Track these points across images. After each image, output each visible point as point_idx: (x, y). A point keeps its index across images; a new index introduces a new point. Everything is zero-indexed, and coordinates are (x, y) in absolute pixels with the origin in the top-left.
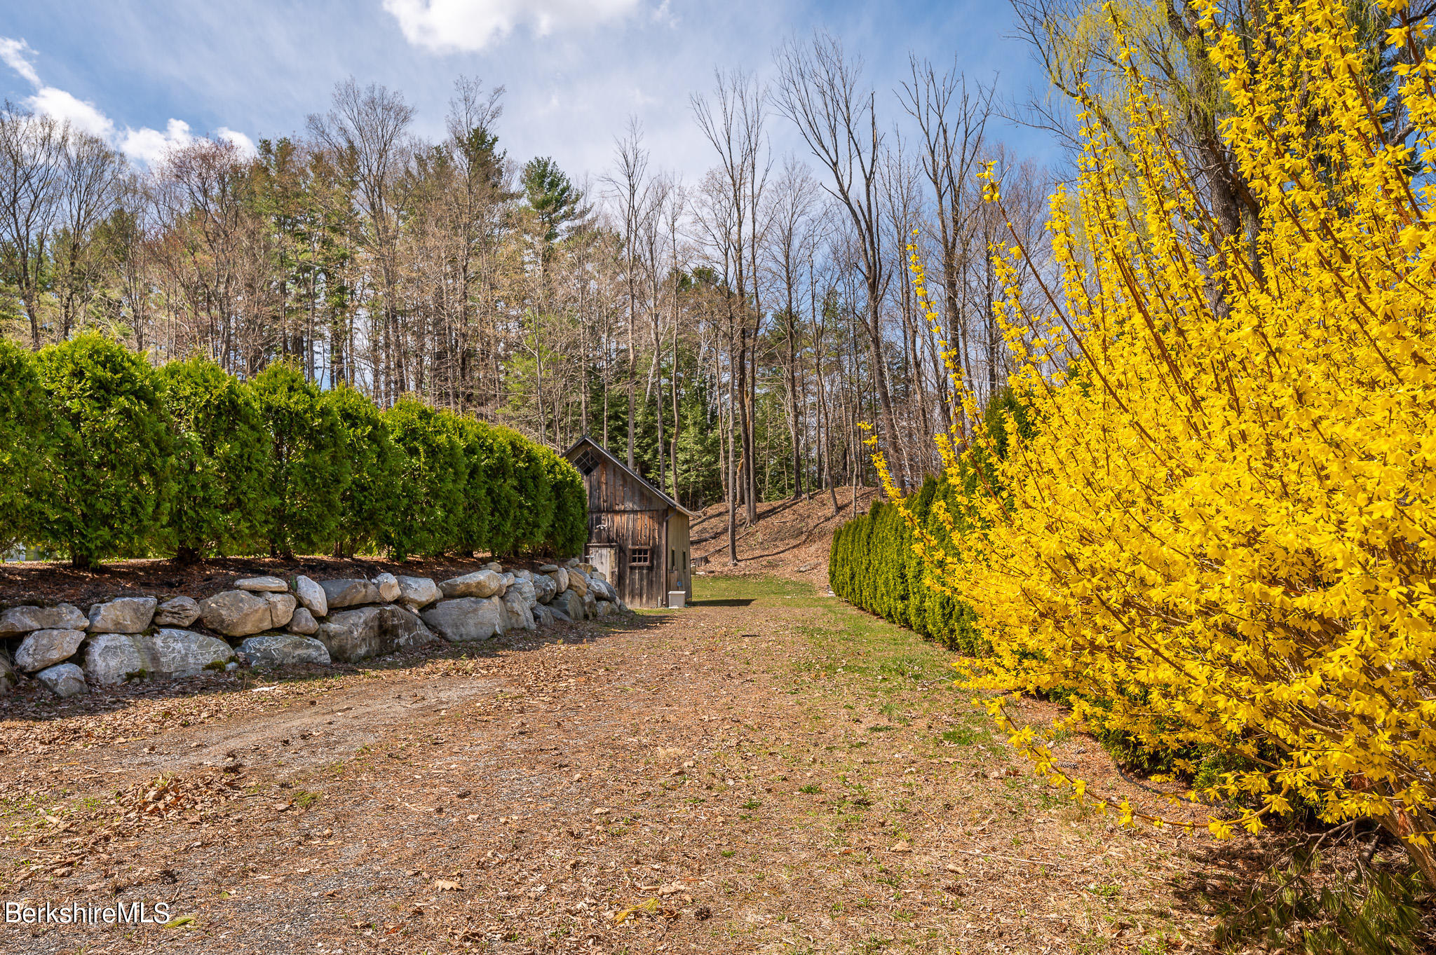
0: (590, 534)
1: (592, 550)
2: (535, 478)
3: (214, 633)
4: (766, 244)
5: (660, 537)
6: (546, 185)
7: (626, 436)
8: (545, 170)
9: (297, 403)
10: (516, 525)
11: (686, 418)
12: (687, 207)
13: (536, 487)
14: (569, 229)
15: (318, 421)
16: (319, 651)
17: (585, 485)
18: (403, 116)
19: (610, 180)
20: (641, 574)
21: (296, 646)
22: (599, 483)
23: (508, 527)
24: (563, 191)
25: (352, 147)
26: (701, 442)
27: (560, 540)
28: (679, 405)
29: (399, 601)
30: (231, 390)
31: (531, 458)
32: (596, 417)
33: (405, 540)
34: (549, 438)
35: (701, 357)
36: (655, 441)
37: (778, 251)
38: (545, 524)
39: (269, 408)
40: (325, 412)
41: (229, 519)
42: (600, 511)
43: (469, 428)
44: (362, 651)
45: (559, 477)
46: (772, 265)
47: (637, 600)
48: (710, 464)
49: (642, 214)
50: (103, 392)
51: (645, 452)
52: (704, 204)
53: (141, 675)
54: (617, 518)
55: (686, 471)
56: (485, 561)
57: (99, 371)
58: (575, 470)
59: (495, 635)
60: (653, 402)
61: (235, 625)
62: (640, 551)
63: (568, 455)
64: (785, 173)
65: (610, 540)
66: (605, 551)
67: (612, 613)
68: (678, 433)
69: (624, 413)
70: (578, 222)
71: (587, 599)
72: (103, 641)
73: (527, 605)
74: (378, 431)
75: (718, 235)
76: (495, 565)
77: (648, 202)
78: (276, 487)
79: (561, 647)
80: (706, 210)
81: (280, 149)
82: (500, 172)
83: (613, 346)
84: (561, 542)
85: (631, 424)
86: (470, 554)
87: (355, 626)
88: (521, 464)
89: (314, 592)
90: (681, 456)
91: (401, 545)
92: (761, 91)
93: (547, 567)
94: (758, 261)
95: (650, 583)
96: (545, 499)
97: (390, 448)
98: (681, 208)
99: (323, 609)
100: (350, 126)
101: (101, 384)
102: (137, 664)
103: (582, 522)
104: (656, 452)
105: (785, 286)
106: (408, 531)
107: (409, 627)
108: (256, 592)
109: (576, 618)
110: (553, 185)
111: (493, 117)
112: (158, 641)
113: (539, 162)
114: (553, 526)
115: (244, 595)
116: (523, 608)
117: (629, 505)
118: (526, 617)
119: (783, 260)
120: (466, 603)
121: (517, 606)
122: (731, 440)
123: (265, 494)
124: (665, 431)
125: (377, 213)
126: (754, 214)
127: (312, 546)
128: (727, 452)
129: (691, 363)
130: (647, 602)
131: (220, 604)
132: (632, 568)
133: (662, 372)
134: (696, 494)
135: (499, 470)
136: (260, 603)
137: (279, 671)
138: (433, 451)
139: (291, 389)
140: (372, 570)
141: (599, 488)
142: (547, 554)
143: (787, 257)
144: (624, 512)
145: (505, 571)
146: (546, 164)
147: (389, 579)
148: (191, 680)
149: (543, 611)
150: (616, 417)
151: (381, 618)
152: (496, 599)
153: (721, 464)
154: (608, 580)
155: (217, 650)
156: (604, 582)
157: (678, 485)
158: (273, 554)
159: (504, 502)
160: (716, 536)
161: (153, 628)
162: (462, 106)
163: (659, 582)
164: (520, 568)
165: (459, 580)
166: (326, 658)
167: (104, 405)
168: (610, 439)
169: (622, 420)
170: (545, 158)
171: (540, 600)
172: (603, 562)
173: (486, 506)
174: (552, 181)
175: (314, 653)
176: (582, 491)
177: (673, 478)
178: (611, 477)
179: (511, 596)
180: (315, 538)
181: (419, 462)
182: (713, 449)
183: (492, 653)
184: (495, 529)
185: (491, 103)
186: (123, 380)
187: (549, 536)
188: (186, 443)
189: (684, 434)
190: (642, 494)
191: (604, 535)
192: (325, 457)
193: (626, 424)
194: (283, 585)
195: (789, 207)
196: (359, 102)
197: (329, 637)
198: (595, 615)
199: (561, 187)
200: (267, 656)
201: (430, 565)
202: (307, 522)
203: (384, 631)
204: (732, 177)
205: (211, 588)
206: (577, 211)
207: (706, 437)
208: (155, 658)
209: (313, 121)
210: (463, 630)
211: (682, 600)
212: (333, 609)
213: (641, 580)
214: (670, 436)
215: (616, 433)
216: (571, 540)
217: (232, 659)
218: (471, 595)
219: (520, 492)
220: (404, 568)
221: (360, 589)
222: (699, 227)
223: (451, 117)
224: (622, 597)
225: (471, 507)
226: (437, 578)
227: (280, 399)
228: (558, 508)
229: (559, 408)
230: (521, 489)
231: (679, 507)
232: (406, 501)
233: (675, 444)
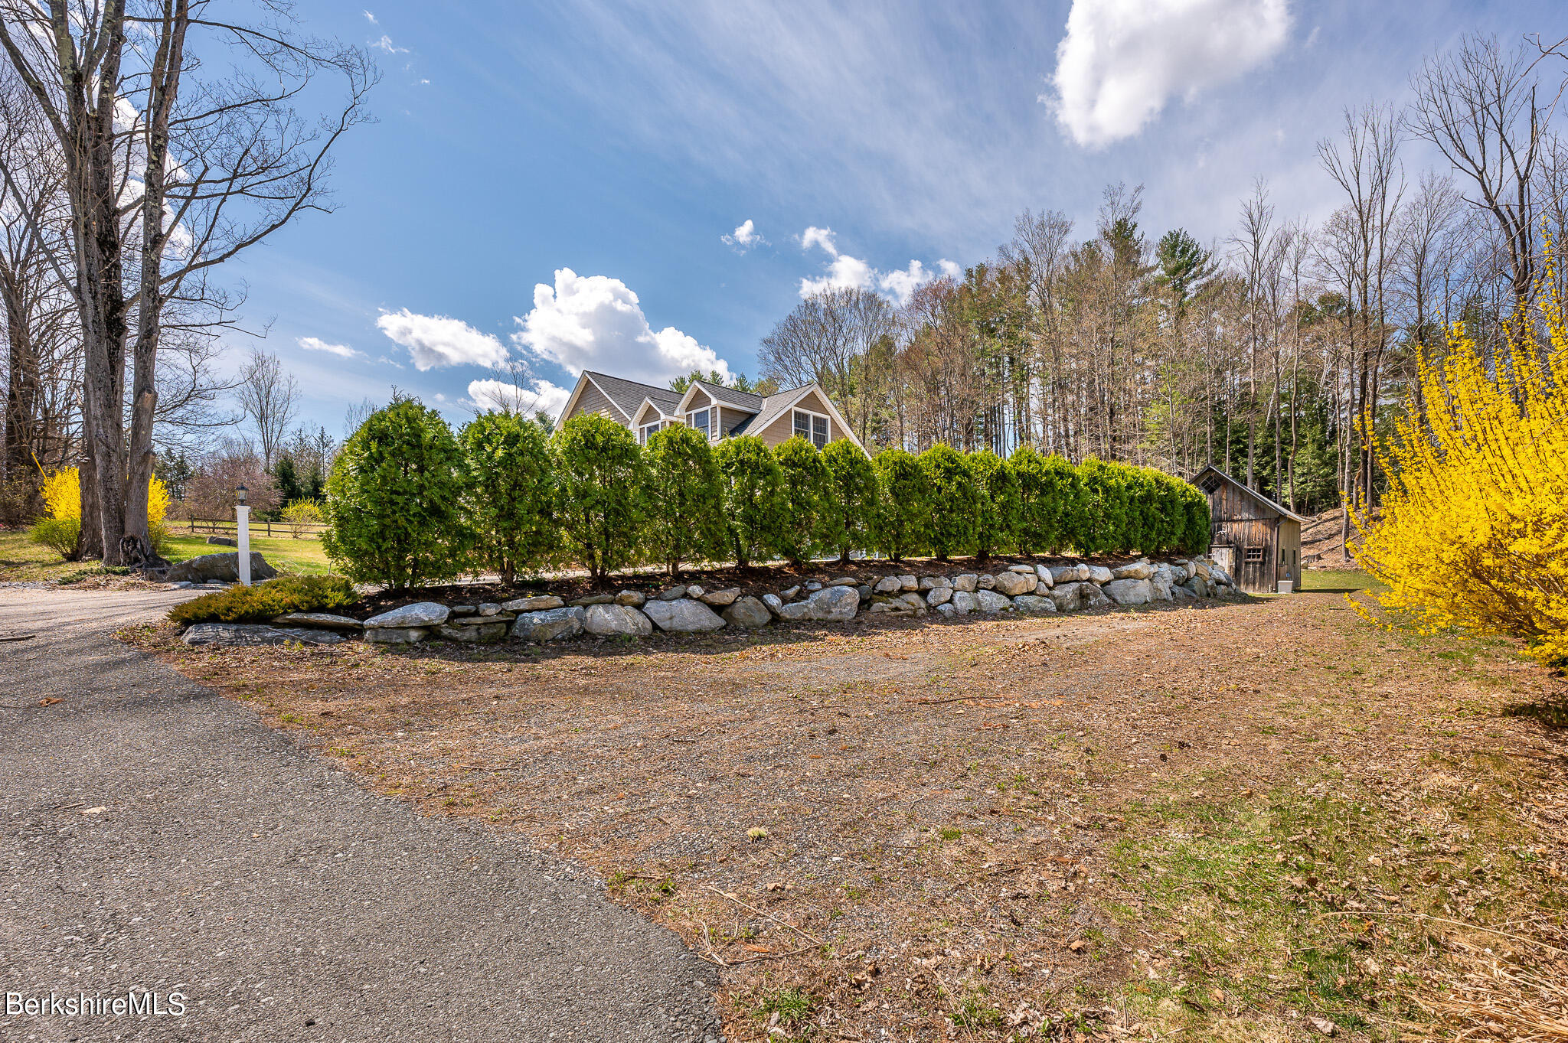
0: (1213, 538)
1: (1213, 550)
2: (1172, 502)
3: (1002, 593)
4: (1395, 267)
5: (1272, 540)
6: (1178, 254)
7: (1246, 456)
8: (1176, 241)
9: (1032, 469)
10: (1159, 534)
11: (1304, 437)
12: (1311, 251)
13: (1173, 508)
14: (1198, 287)
15: (1044, 478)
16: (1051, 606)
17: (1209, 503)
18: (1064, 228)
19: (1235, 240)
20: (1255, 567)
21: (1040, 602)
22: (1221, 499)
23: (1154, 535)
24: (1193, 255)
25: (1026, 259)
26: (1320, 457)
27: (1189, 543)
28: (1298, 426)
29: (1089, 580)
30: (1002, 466)
31: (1169, 488)
32: (1219, 443)
33: (1091, 544)
34: (1179, 463)
35: (1322, 381)
36: (1274, 459)
37: (1407, 271)
38: (1179, 533)
39: (1018, 473)
40: (1047, 473)
41: (1003, 535)
42: (1221, 521)
43: (1127, 472)
44: (1072, 606)
45: (1189, 499)
46: (1402, 287)
47: (1251, 587)
48: (1327, 475)
49: (1265, 265)
50: (949, 474)
51: (1264, 469)
52: (1328, 245)
53: (974, 610)
54: (1235, 526)
55: (1302, 483)
56: (1138, 557)
57: (946, 464)
58: (1201, 493)
59: (1146, 602)
60: (1272, 425)
61: (1010, 589)
62: (1254, 550)
63: (1194, 481)
64: (1421, 192)
65: (1228, 542)
66: (1224, 550)
67: (1229, 594)
68: (1296, 451)
69: (1245, 438)
70: (1205, 280)
71: (1209, 583)
72: (958, 594)
73: (1167, 585)
74: (1075, 478)
75: (1341, 270)
76: (1145, 559)
77: (1271, 252)
78: (1023, 518)
79: (1190, 611)
80: (1330, 249)
81: (978, 272)
82: (1138, 252)
83: (1237, 382)
84: (1189, 545)
85: (1251, 446)
86: (1128, 553)
87: (1067, 592)
88: (1162, 493)
89: (1046, 573)
90: (1298, 470)
91: (1089, 547)
92: (1395, 119)
93: (1180, 561)
94: (1385, 285)
95: (1262, 575)
96: (1179, 515)
97: (1082, 490)
98: (1304, 251)
99: (1051, 584)
100: (1027, 247)
101: (948, 470)
102: (972, 606)
103: (1206, 529)
104: (1274, 469)
105: (1415, 303)
106: (1093, 539)
107: (1096, 595)
108: (1018, 573)
109: (1201, 595)
110: (1183, 252)
111: (1134, 212)
112: (979, 595)
113: (1171, 235)
114: (1184, 533)
115: (1014, 574)
116: (1165, 587)
117: (1245, 515)
118: (1166, 592)
119: (1413, 279)
120: (1128, 582)
121: (1160, 586)
122: (1348, 454)
123: (1020, 521)
124: (1283, 450)
125: (1046, 307)
126: (1382, 243)
127: (1043, 549)
128: (1344, 464)
129: (1312, 388)
130: (1259, 588)
131: (1003, 577)
132: (1247, 563)
133: (1282, 398)
134: (1312, 501)
135: (1148, 498)
136: (1022, 578)
137: (1034, 614)
138: (1107, 490)
139: (1029, 461)
140: (1073, 562)
141: (1221, 503)
142: (1180, 553)
143: (1419, 275)
144: (1241, 520)
145: (1152, 563)
146: (1178, 235)
147: (1083, 567)
148: (995, 615)
149: (1177, 589)
150: (1238, 442)
151: (1081, 589)
152: (1147, 580)
153: (1338, 475)
154: (1227, 571)
155: (1004, 601)
156: (1223, 572)
157: (1294, 495)
158: (1021, 553)
159: (1151, 519)
160: (1330, 537)
161: (977, 590)
162: (1109, 210)
163: (1270, 574)
164: (1161, 561)
165: (1124, 568)
166: (1054, 609)
167: (950, 480)
168: (1232, 459)
169: (1244, 443)
170: (1177, 230)
171: (1176, 582)
172: (1223, 560)
173: (1139, 522)
174: (1184, 248)
175: (1048, 606)
176: (1207, 507)
177: (1290, 489)
178: (1231, 495)
179: (1156, 579)
180: (1043, 544)
181: (1099, 497)
182: (1331, 462)
183: (1146, 611)
184: (1146, 537)
185: (1133, 202)
186: (957, 467)
187: (1181, 540)
188: (983, 496)
189: (1302, 451)
190: (1257, 507)
191: (1224, 538)
192: (1047, 499)
193: (1246, 447)
194: (1031, 569)
195: (1425, 224)
196: (1033, 227)
197: (1054, 598)
198: (1215, 595)
199: (1191, 252)
200: (1026, 605)
201: (1105, 560)
202: (1040, 535)
203: (1083, 596)
204: (1360, 212)
205: (996, 571)
206: (1205, 269)
207: (1325, 452)
208: (979, 604)
209: (1002, 249)
210: (1127, 598)
211: (1290, 588)
212: (1056, 583)
213: (1255, 572)
214: (1288, 454)
215: (1237, 455)
216: (1198, 543)
217: (1011, 606)
218: (1131, 577)
219: (1162, 512)
220: (1092, 561)
221: (1070, 572)
222: (1322, 269)
223: (1101, 220)
224: (1238, 584)
225: (1129, 523)
226: (1110, 567)
227: (1023, 468)
228: (1189, 520)
229: (1187, 440)
230: (1162, 510)
231: (1292, 514)
232: (1091, 521)
233: (1293, 460)
